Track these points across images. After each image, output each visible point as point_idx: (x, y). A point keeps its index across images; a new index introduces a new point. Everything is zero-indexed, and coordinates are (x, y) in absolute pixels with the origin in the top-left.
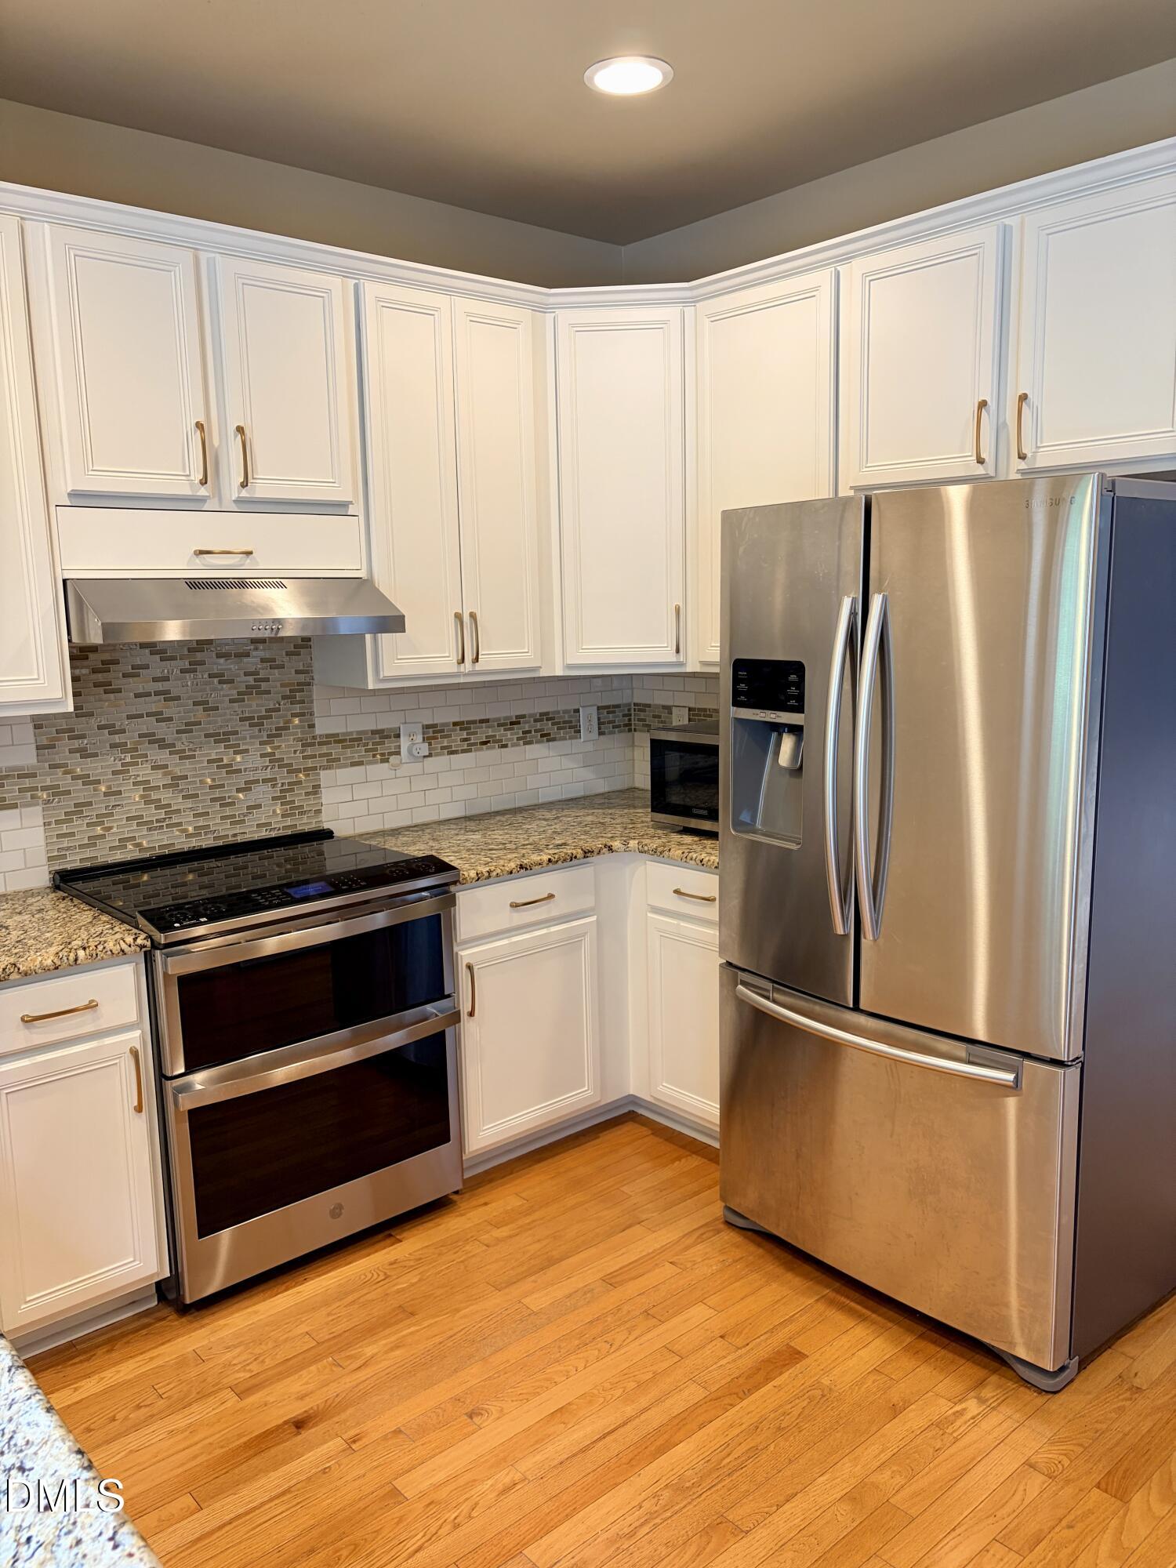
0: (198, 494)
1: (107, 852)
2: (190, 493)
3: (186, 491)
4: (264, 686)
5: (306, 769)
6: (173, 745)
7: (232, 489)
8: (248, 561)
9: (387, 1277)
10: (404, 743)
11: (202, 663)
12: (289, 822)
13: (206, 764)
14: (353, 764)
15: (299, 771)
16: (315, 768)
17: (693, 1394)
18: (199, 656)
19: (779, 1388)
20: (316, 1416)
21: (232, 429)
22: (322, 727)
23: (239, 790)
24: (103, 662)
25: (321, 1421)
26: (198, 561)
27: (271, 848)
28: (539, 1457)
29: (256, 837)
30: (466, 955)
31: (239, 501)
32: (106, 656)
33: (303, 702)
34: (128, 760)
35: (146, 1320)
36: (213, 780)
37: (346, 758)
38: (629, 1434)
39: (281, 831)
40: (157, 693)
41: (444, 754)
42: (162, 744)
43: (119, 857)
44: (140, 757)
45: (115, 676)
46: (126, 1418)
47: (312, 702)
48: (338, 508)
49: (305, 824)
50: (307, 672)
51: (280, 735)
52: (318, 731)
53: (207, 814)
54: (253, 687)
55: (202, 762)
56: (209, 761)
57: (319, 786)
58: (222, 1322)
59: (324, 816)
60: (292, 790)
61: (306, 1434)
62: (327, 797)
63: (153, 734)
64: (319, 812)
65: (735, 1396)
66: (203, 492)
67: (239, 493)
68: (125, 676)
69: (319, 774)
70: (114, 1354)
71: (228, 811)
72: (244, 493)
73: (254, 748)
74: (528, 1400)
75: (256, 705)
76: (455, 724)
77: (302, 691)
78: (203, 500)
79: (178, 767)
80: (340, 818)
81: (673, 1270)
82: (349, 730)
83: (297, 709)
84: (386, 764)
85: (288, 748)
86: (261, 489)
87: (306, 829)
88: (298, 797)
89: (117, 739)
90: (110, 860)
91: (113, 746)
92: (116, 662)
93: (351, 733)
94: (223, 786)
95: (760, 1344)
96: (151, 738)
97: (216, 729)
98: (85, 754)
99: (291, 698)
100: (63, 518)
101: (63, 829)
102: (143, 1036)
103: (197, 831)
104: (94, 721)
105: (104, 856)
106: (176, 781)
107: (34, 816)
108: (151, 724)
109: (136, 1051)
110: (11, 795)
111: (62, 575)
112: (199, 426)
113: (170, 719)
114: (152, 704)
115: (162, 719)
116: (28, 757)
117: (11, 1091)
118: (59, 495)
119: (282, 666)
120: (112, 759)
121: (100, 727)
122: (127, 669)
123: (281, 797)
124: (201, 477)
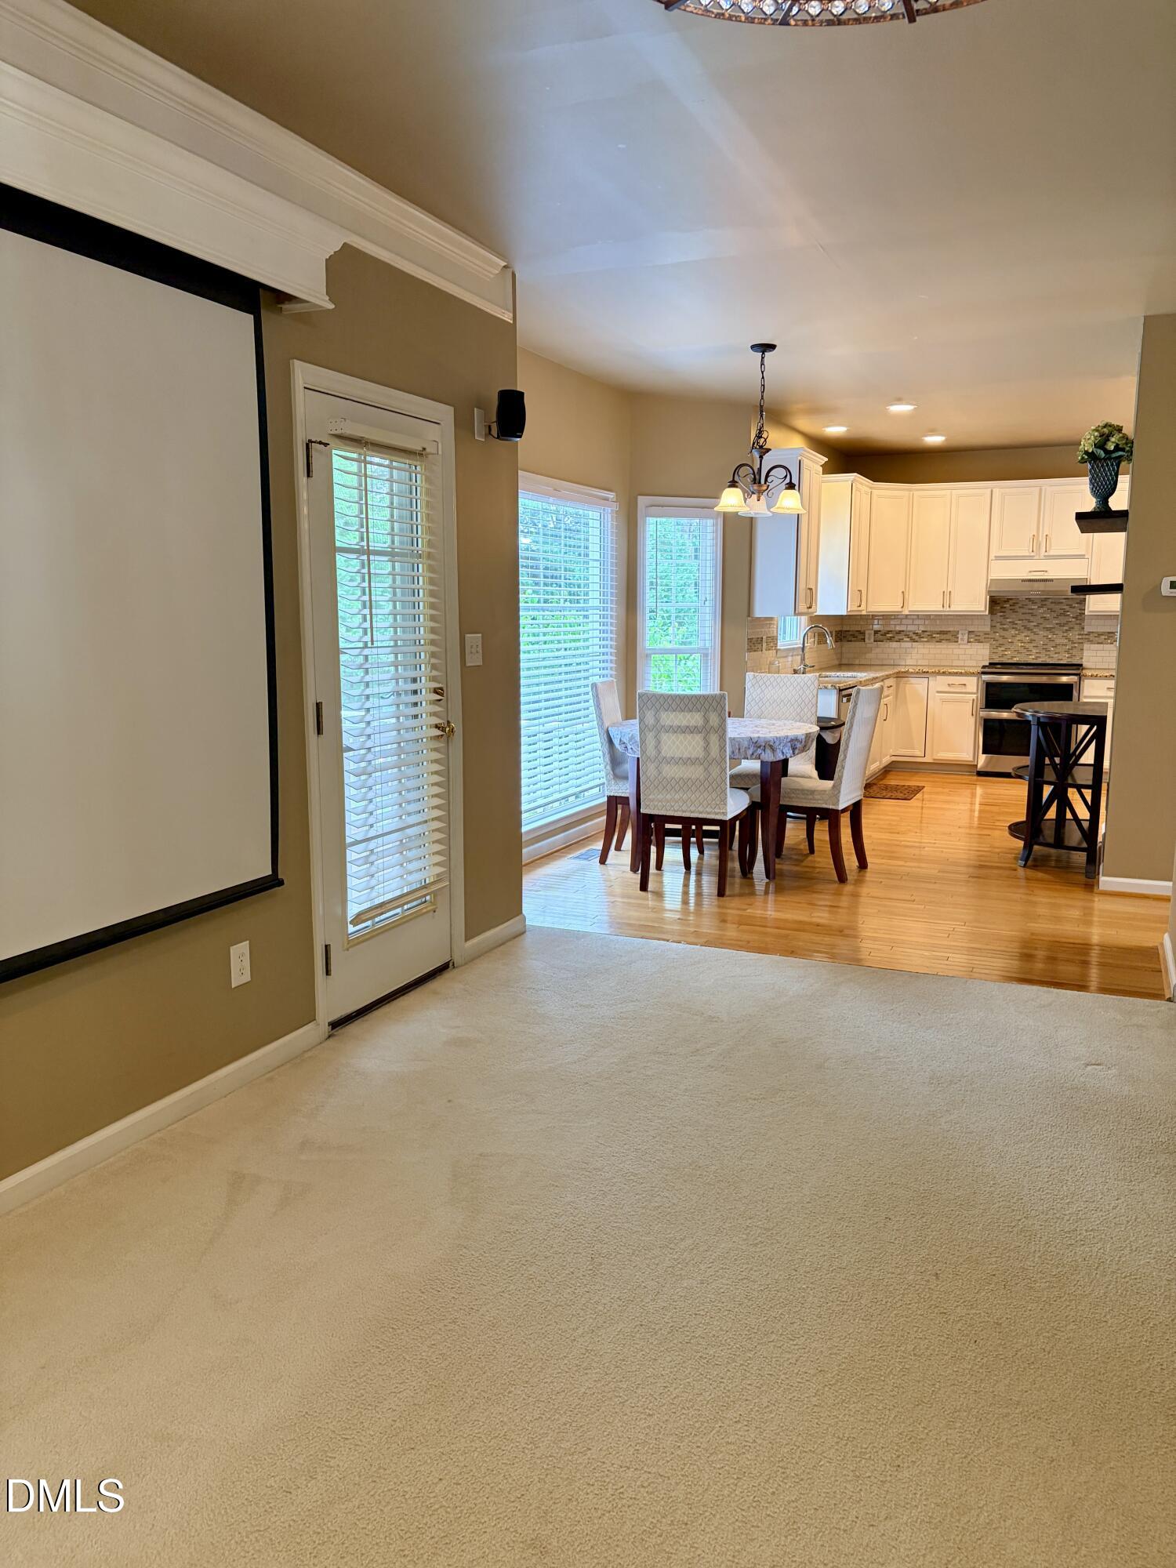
3: (1028, 554)
4: (1067, 614)
5: (1078, 643)
6: (1032, 630)
7: (1043, 553)
8: (1046, 574)
11: (1045, 605)
12: (1069, 660)
13: (1042, 637)
14: (1097, 644)
15: (1076, 643)
16: (1083, 643)
18: (1044, 603)
21: (1045, 535)
22: (1087, 629)
23: (1052, 647)
24: (1013, 603)
26: (1029, 574)
27: (1061, 666)
29: (1057, 662)
31: (1045, 556)
32: (1014, 601)
33: (1081, 620)
34: (1017, 633)
36: (1043, 642)
37: (1093, 641)
39: (1066, 662)
40: (1029, 613)
42: (1029, 629)
43: (1010, 661)
44: (1021, 632)
45: (1016, 607)
47: (1085, 620)
48: (1081, 557)
49: (1075, 661)
50: (1084, 610)
52: (1085, 629)
53: (1040, 653)
54: (1062, 614)
57: (1083, 649)
59: (1083, 660)
60: (1072, 649)
62: (1086, 653)
63: (1026, 626)
64: (1082, 658)
66: (1032, 554)
68: (1020, 607)
69: (1084, 645)
71: (1048, 653)
72: (1046, 554)
73: (1061, 634)
75: (1063, 620)
77: (1081, 616)
78: (1033, 556)
79: (1033, 637)
83: (1078, 622)
85: (1074, 635)
86: (1052, 553)
87: (1076, 663)
88: (1074, 652)
89: (1014, 626)
91: (1013, 628)
92: (1017, 603)
93: (1099, 632)
94: (1047, 645)
96: (1026, 628)
97: (1048, 626)
98: (1004, 629)
99: (1076, 618)
100: (993, 564)
101: (995, 651)
102: (977, 697)
103: (1037, 658)
104: (1008, 620)
105: (1005, 660)
106: (1031, 641)
107: (987, 646)
108: (1026, 623)
109: (973, 700)
110: (982, 639)
111: (990, 578)
112: (1034, 536)
113: (1032, 622)
114: (1028, 617)
115: (1029, 621)
116: (988, 629)
117: (944, 701)
118: (992, 557)
119: (1074, 607)
120: (1013, 632)
121: (1010, 622)
122: (1020, 605)
123: (1067, 651)
124: (1031, 550)
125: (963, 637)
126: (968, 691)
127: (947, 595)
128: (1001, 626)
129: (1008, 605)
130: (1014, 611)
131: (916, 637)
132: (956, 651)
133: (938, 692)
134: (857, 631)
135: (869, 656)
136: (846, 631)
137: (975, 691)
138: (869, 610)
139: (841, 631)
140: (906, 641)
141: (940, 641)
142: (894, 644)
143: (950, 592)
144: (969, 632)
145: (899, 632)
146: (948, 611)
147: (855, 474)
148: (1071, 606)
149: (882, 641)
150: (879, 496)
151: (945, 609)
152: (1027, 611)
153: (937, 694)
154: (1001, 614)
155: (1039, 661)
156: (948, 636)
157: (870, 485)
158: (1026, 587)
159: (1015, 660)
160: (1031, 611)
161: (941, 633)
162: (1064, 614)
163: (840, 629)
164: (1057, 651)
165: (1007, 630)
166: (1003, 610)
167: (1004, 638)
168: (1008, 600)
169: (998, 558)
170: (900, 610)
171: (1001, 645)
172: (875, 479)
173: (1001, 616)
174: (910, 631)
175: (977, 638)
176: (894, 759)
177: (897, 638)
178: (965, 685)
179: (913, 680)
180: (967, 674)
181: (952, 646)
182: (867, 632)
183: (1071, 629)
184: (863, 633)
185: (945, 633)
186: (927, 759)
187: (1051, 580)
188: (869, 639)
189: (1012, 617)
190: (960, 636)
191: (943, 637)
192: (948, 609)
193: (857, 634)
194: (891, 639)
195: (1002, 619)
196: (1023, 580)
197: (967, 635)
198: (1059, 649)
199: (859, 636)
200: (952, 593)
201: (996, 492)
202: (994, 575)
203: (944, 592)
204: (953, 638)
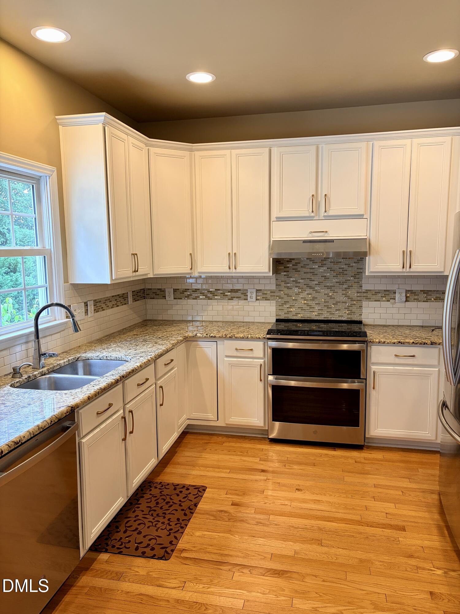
0: (311, 215)
1: (292, 316)
2: (308, 215)
3: (307, 214)
4: (345, 272)
5: (357, 300)
6: (314, 288)
7: (322, 213)
8: (326, 234)
9: (321, 456)
10: (397, 296)
11: (325, 264)
12: (349, 316)
13: (324, 295)
14: (375, 301)
15: (355, 300)
16: (361, 300)
17: (358, 518)
18: (325, 262)
19: (384, 531)
20: (268, 471)
21: (323, 194)
22: (365, 287)
23: (333, 304)
24: (296, 263)
25: (268, 473)
26: (310, 235)
27: (343, 323)
28: (299, 504)
29: (338, 319)
30: (374, 368)
31: (324, 216)
32: (297, 262)
33: (358, 278)
34: (300, 291)
35: (262, 439)
36: (325, 300)
37: (373, 299)
38: (326, 514)
39: (346, 319)
40: (310, 273)
41: (415, 302)
42: (311, 287)
43: (295, 318)
44: (303, 290)
45: (299, 267)
46: (237, 453)
47: (362, 279)
48: (360, 217)
49: (355, 318)
50: (361, 269)
51: (349, 288)
52: (363, 288)
53: (322, 310)
54: (341, 272)
55: (323, 294)
56: (325, 294)
57: (362, 306)
58: (275, 446)
59: (363, 317)
60: (352, 306)
61: (262, 473)
62: (365, 311)
63: (308, 284)
64: (361, 315)
65: (367, 525)
66: (312, 214)
67: (324, 214)
68: (302, 267)
69: (362, 302)
70: (249, 442)
71: (329, 310)
72: (326, 214)
73: (341, 292)
74: (314, 494)
75: (341, 279)
76: (421, 291)
77: (359, 275)
78: (313, 217)
79: (315, 294)
80: (369, 318)
81: (401, 493)
82: (375, 289)
83: (356, 280)
84: (389, 303)
85: (352, 293)
86: (331, 213)
87: (356, 319)
88: (354, 309)
89: (298, 285)
90: (292, 318)
91: (296, 287)
92: (299, 263)
93: (376, 290)
94: (328, 302)
95: (396, 521)
96: (308, 286)
97: (328, 284)
98: (288, 288)
99: (354, 277)
100: (274, 224)
101: (281, 308)
102: (264, 362)
103: (319, 314)
104: (292, 279)
105: (291, 317)
106: (314, 299)
107: (273, 303)
108: (308, 281)
109: (261, 365)
110: (269, 297)
111: (272, 239)
112: (313, 195)
113: (314, 281)
114: (309, 276)
115: (311, 280)
116: (274, 287)
117: (232, 365)
118: (273, 218)
119: (352, 266)
120: (296, 290)
121: (293, 281)
122: (302, 265)
123: (348, 308)
124: (311, 210)
125: (252, 295)
126: (254, 356)
127: (232, 257)
128: (286, 285)
129: (291, 265)
130: (296, 270)
131: (210, 295)
132: (246, 308)
133: (227, 356)
134: (158, 289)
135: (170, 312)
136: (148, 289)
137: (262, 356)
138: (156, 273)
139: (144, 290)
140: (201, 299)
141: (232, 299)
142: (191, 302)
143: (235, 254)
144: (257, 290)
145: (196, 290)
146: (235, 273)
147: (104, 113)
148: (349, 265)
149: (181, 299)
150: (157, 155)
151: (231, 271)
152: (309, 270)
153: (226, 359)
154: (285, 273)
155: (321, 318)
156: (238, 294)
157: (146, 141)
158: (308, 248)
159: (299, 317)
160: (312, 271)
161: (232, 291)
162: (343, 272)
163: (142, 288)
164: (338, 308)
165: (291, 289)
166: (287, 269)
167: (288, 295)
168: (290, 260)
169: (279, 219)
170: (190, 271)
171: (286, 303)
172: (150, 135)
173: (285, 275)
174: (204, 290)
175: (264, 296)
176: (189, 422)
177: (194, 295)
178: (252, 350)
179: (201, 344)
180: (253, 339)
181: (242, 302)
182: (167, 290)
183: (349, 287)
184: (164, 291)
185: (237, 291)
186: (220, 423)
187: (332, 241)
188: (169, 296)
189: (295, 276)
190: (249, 295)
191: (234, 294)
192: (234, 271)
193: (158, 292)
194: (188, 297)
195: (285, 278)
196: (305, 242)
197: (255, 293)
198: (340, 306)
199: (160, 294)
200: (237, 255)
201: (275, 151)
202: (276, 237)
203: (229, 254)
204: (242, 296)
